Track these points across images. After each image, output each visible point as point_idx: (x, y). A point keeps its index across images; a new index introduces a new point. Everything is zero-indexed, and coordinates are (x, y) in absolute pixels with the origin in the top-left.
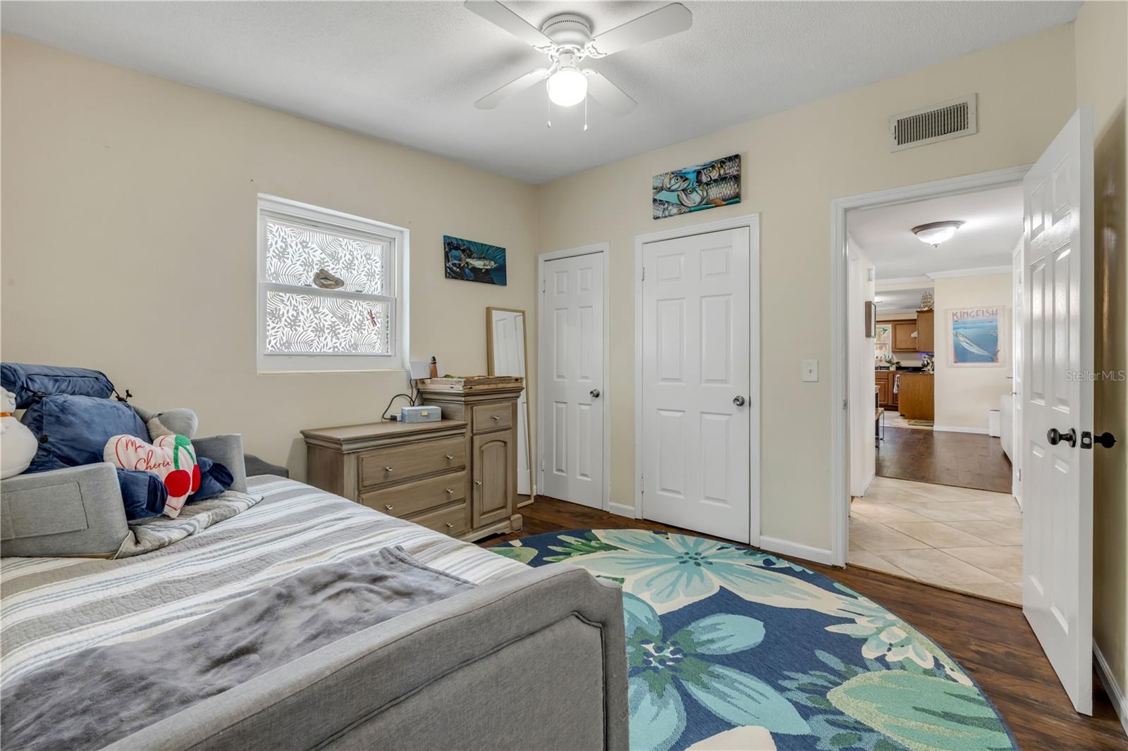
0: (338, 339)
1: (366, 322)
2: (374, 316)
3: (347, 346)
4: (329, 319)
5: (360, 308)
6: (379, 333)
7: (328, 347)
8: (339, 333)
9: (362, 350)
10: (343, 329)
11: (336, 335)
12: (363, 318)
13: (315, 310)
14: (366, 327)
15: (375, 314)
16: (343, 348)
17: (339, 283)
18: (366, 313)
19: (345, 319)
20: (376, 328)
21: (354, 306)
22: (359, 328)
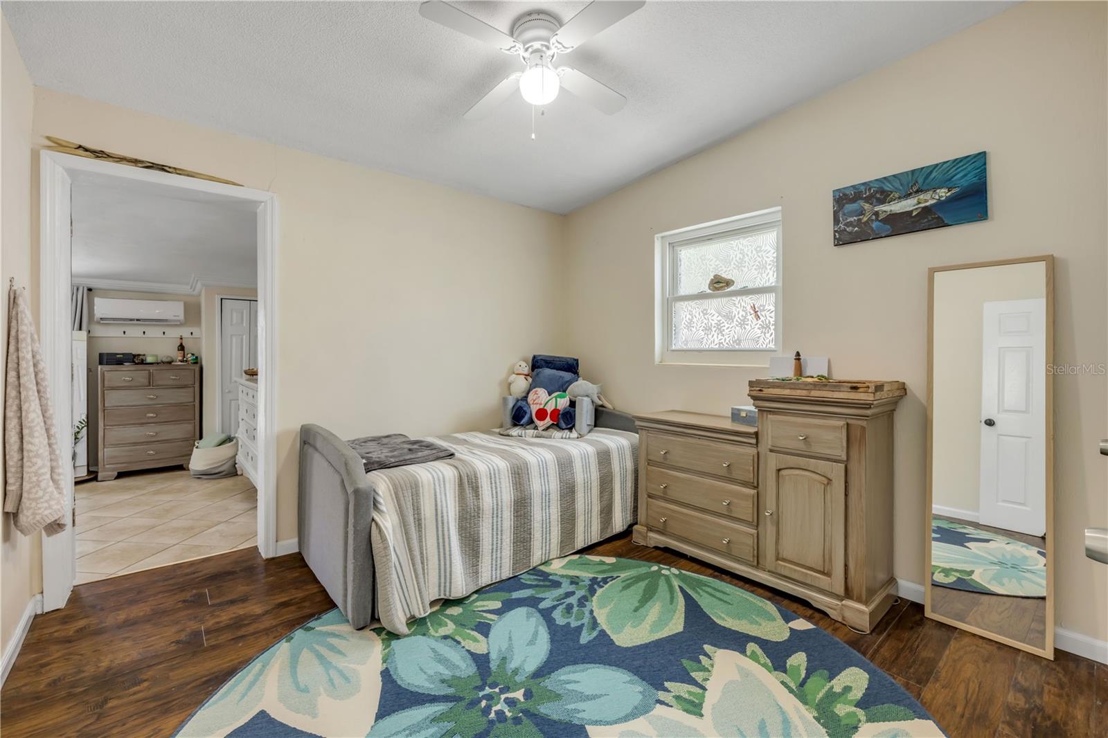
0: (723, 335)
1: (749, 317)
2: (757, 310)
3: (731, 341)
4: (716, 318)
5: (743, 304)
6: (763, 327)
7: (715, 343)
8: (724, 330)
9: (745, 345)
10: (727, 326)
11: (721, 332)
12: (746, 314)
13: (705, 312)
14: (750, 322)
15: (759, 308)
16: (727, 343)
17: (729, 283)
18: (749, 308)
19: (729, 317)
20: (760, 322)
21: (737, 302)
22: (742, 324)
